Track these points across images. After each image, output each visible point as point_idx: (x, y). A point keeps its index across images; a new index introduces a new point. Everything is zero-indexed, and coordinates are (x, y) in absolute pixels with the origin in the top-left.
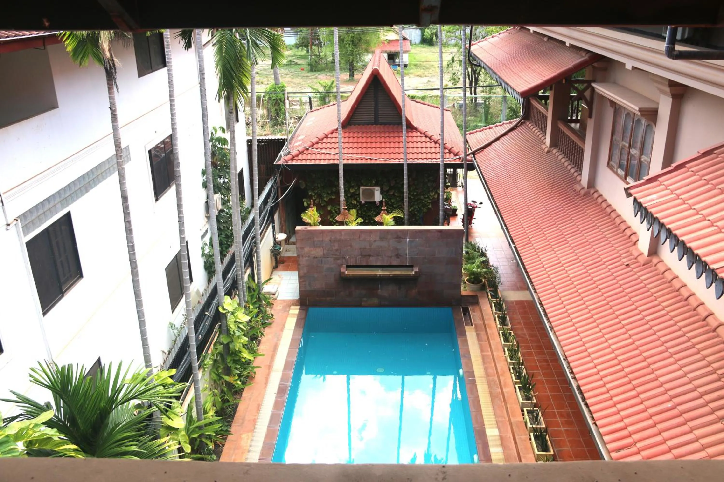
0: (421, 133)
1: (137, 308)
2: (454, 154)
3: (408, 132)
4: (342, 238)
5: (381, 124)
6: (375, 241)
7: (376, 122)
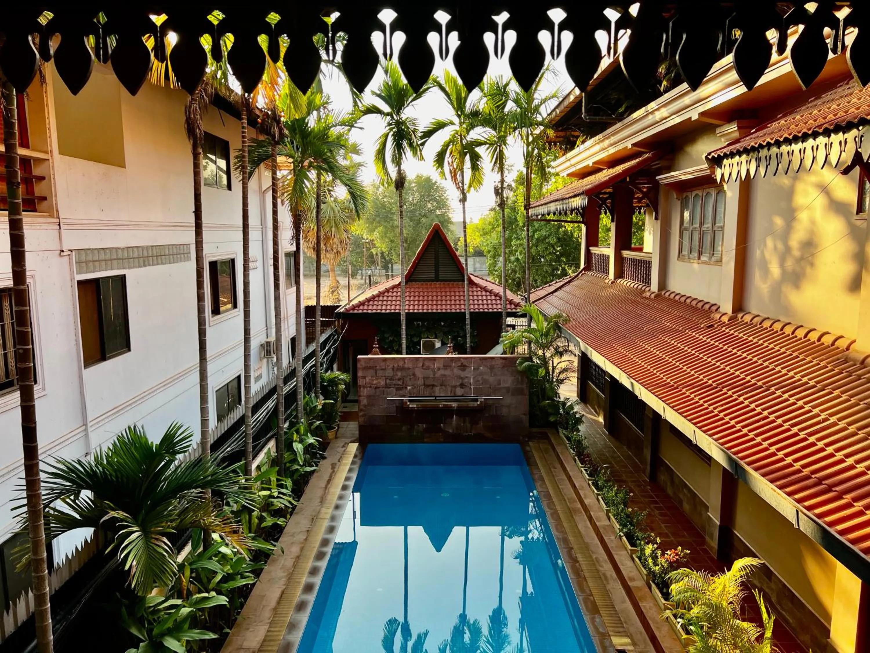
0: (481, 288)
1: (201, 405)
2: (514, 305)
3: (469, 287)
4: (406, 366)
5: (442, 281)
6: (439, 369)
7: (437, 279)
